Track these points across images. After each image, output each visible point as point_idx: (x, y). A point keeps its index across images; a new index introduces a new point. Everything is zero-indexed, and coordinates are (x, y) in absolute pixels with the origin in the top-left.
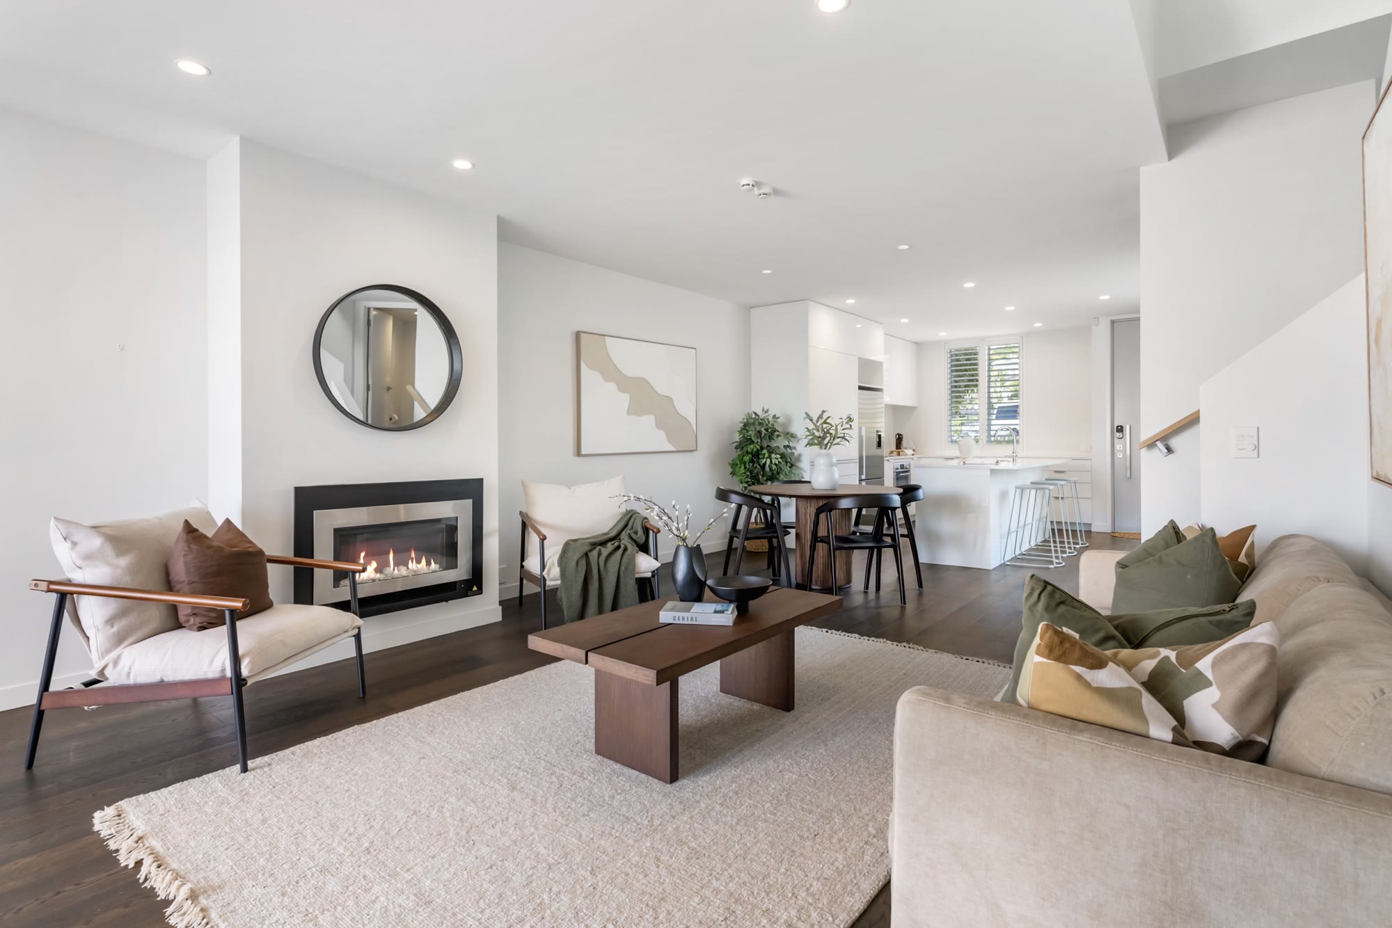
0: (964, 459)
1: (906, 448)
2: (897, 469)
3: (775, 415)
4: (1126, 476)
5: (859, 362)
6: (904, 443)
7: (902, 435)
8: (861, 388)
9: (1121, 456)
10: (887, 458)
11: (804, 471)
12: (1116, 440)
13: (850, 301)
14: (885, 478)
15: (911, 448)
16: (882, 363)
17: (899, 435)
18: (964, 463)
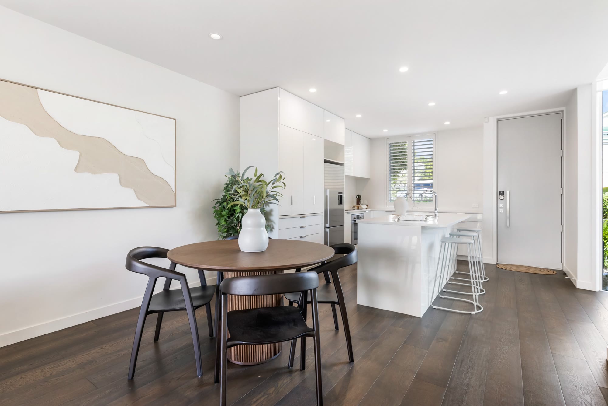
0: (398, 216)
1: (362, 204)
2: (354, 218)
3: (248, 178)
4: (506, 225)
5: (325, 141)
6: (362, 201)
7: (360, 196)
8: (326, 161)
9: (503, 212)
10: (347, 212)
11: (274, 223)
12: (499, 201)
13: (313, 90)
14: (345, 225)
15: (365, 204)
16: (343, 146)
17: (358, 196)
18: (399, 220)
